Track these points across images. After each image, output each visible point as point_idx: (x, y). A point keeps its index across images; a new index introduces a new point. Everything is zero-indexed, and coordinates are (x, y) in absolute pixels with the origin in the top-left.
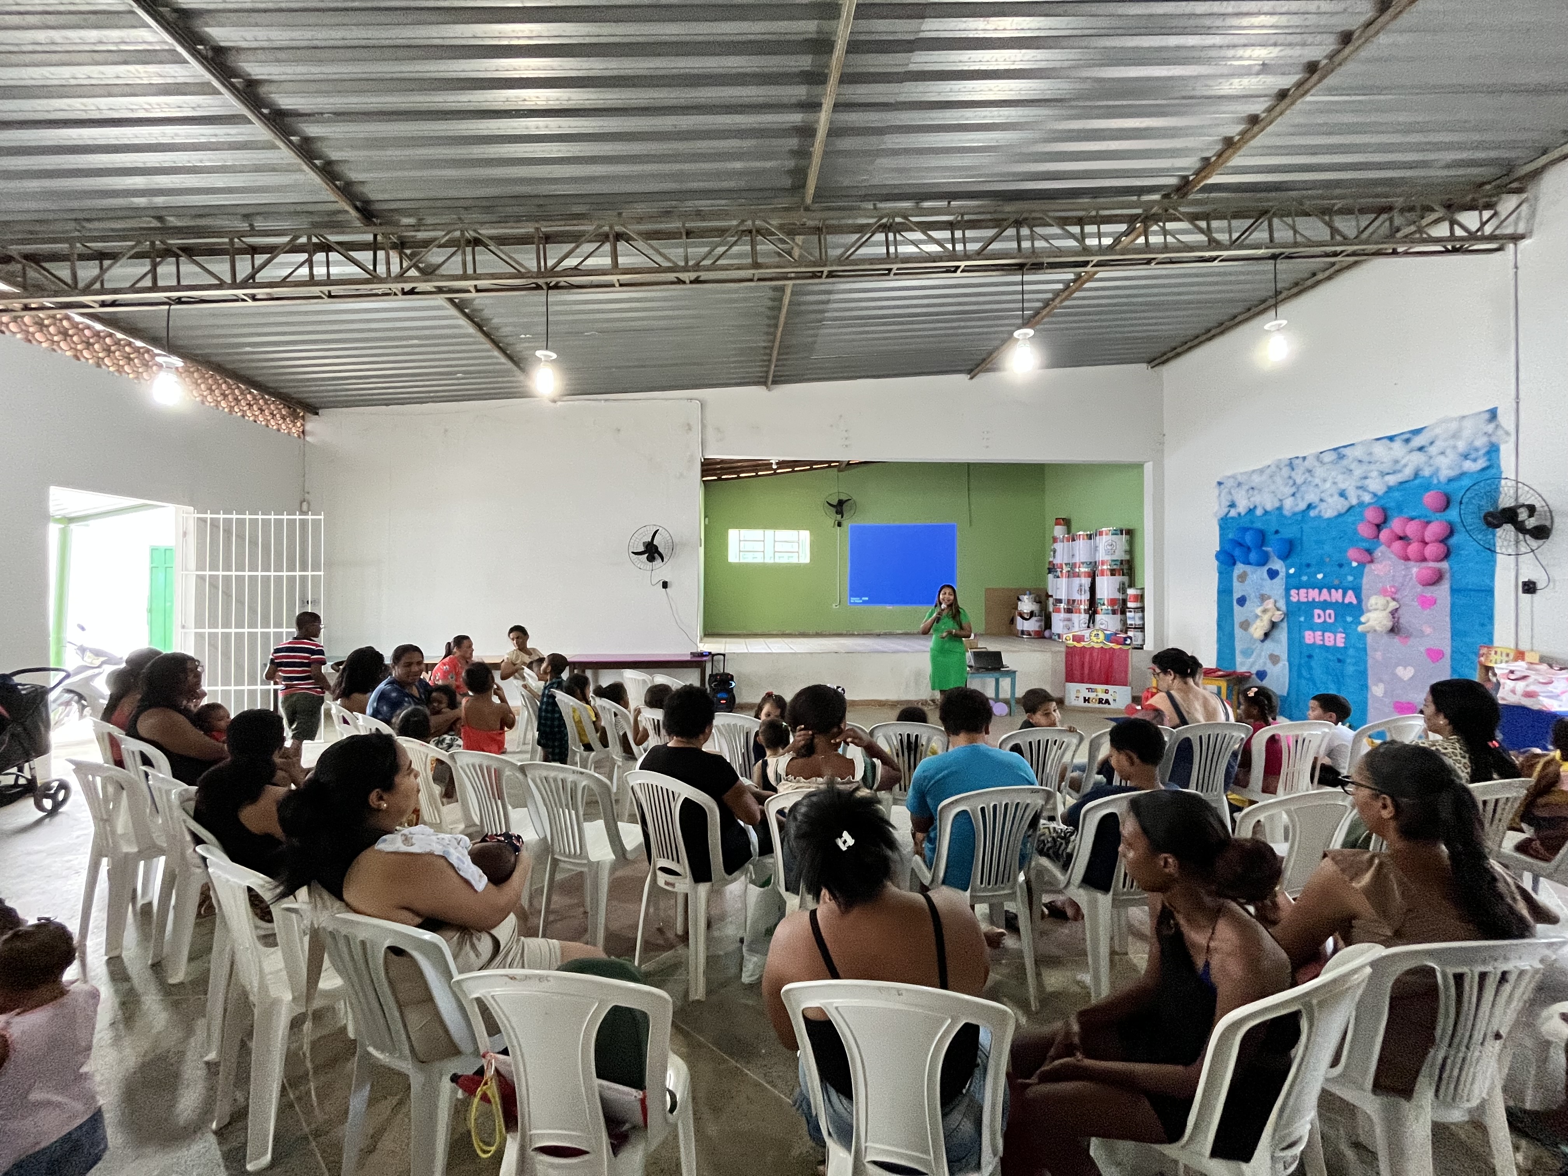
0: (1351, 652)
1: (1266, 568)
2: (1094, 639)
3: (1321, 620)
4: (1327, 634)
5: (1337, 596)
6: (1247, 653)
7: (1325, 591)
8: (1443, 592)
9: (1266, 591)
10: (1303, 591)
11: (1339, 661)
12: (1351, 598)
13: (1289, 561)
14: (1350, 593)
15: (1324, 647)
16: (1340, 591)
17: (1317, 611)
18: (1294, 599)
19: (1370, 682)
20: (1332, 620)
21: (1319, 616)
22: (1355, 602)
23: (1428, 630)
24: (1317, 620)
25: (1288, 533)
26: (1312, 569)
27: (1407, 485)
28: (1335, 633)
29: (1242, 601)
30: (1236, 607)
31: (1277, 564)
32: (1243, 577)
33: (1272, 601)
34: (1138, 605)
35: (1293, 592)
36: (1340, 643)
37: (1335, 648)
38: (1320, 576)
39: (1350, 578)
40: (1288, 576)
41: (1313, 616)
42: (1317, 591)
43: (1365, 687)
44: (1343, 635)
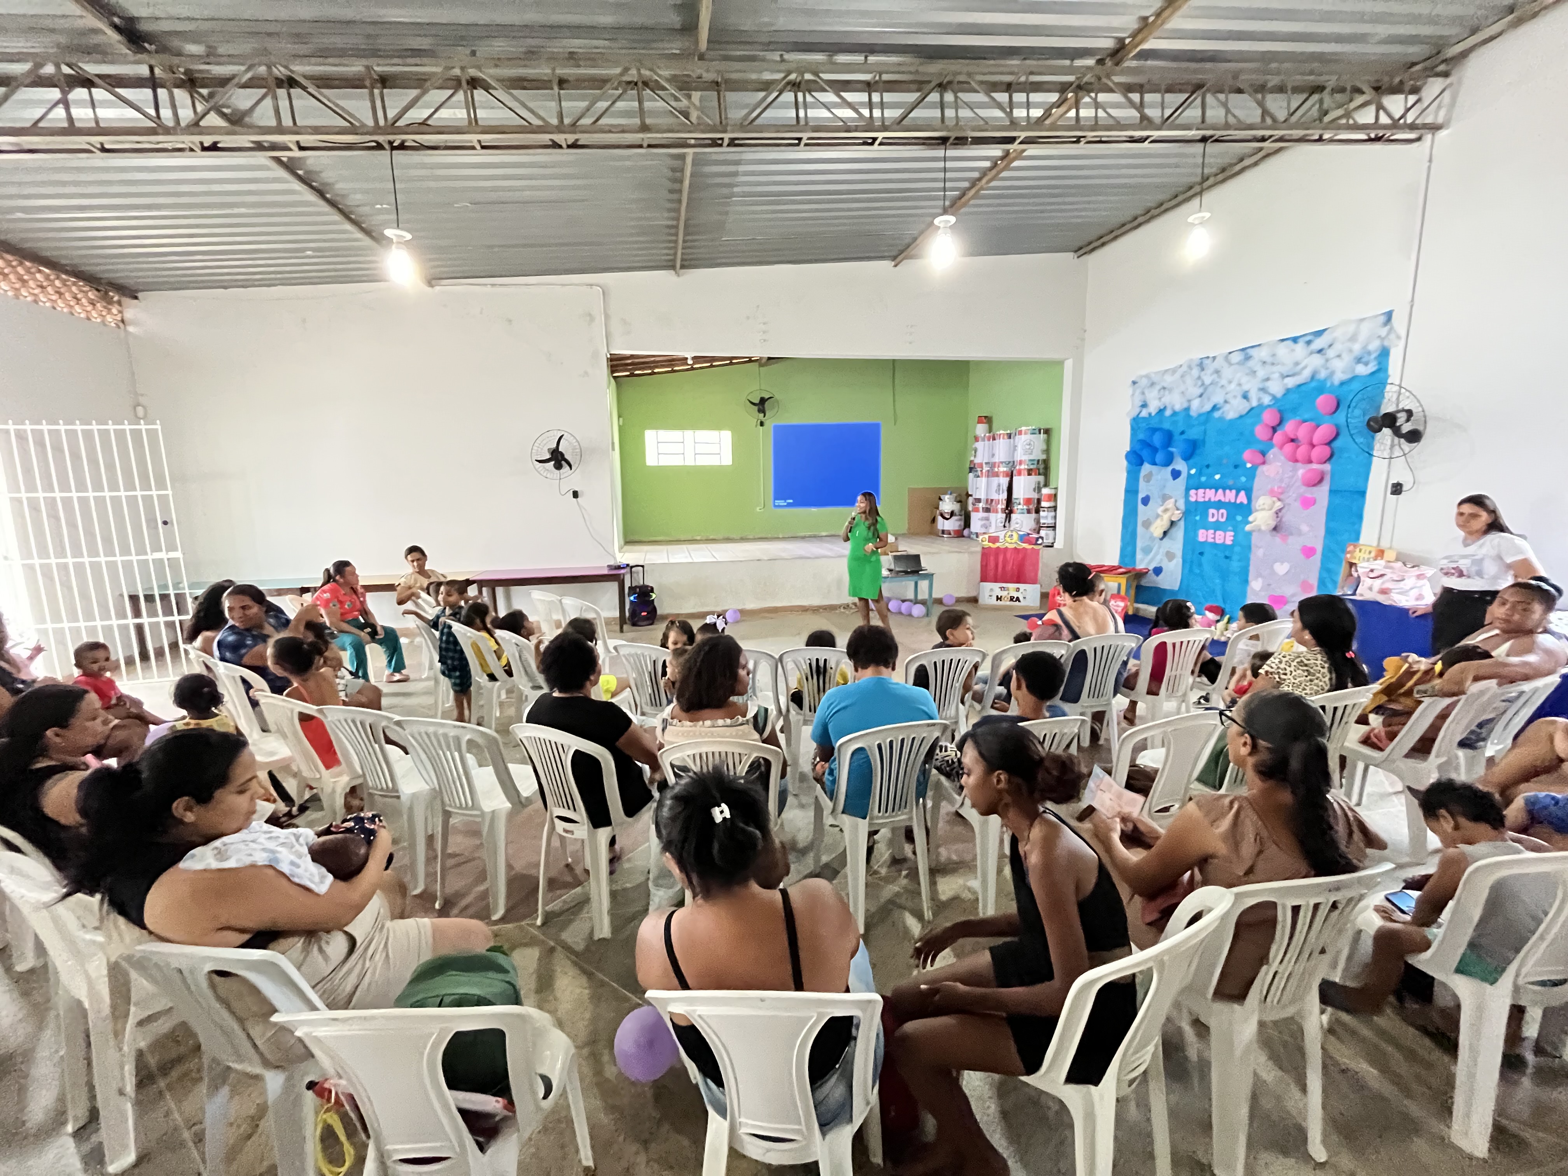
0: (1237, 549)
1: (1170, 468)
2: (1008, 539)
3: (1214, 519)
4: (1218, 533)
5: (1230, 496)
6: (1147, 550)
7: (1220, 491)
8: (1322, 493)
9: (1167, 491)
10: (1201, 491)
11: (1226, 557)
12: (1242, 498)
13: (1191, 461)
14: (1242, 494)
15: (1214, 545)
16: (1234, 491)
17: (1211, 511)
19: (1250, 578)
20: (1224, 520)
21: (1213, 515)
22: (1245, 502)
23: (1305, 528)
24: (1211, 519)
25: (1194, 433)
26: (1210, 470)
27: (1303, 388)
28: (1225, 531)
29: (1146, 501)
30: (1140, 506)
31: (1180, 465)
32: (1148, 478)
33: (1173, 500)
34: (1052, 504)
35: (1192, 492)
36: (1229, 542)
37: (1224, 545)
38: (1217, 477)
39: (1243, 479)
40: (1189, 475)
41: (1207, 515)
42: (1213, 491)
43: (1246, 582)
44: (1232, 533)
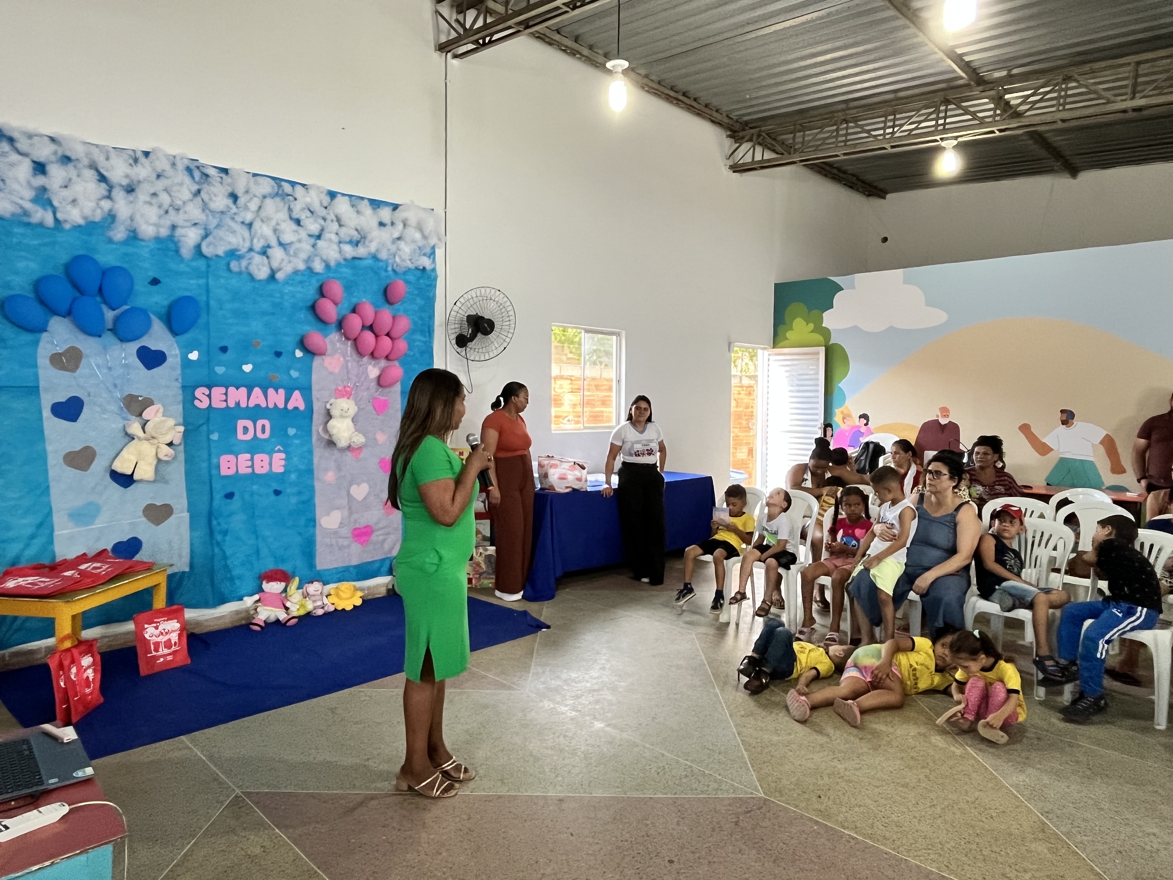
0: (293, 477)
3: (250, 436)
4: (258, 457)
5: (276, 398)
6: (86, 514)
7: (257, 391)
9: (141, 391)
10: (218, 392)
11: (277, 493)
12: (297, 401)
13: (185, 338)
14: (297, 394)
15: (253, 477)
16: (281, 391)
17: (241, 423)
18: (202, 403)
20: (266, 435)
21: (246, 430)
22: (302, 407)
23: (381, 438)
24: (241, 436)
25: (181, 287)
26: (230, 355)
28: (270, 453)
29: (68, 410)
30: (51, 424)
32: (67, 359)
35: (200, 392)
36: (278, 468)
37: (270, 476)
38: (247, 368)
39: (294, 374)
40: (186, 363)
41: (235, 430)
42: (243, 390)
44: (283, 456)
